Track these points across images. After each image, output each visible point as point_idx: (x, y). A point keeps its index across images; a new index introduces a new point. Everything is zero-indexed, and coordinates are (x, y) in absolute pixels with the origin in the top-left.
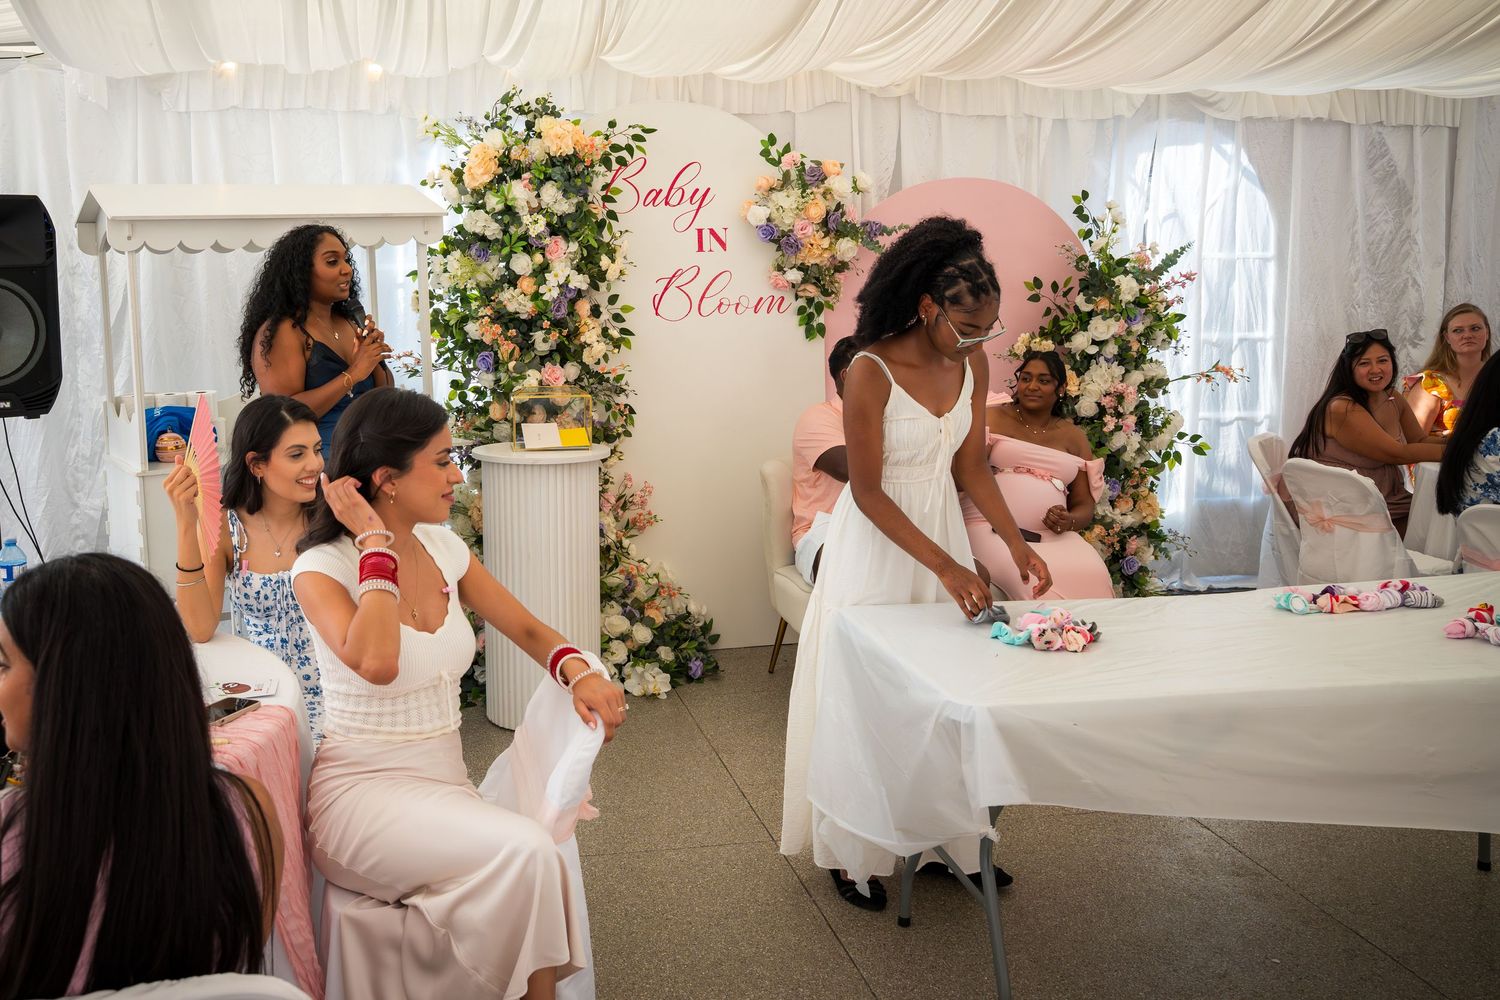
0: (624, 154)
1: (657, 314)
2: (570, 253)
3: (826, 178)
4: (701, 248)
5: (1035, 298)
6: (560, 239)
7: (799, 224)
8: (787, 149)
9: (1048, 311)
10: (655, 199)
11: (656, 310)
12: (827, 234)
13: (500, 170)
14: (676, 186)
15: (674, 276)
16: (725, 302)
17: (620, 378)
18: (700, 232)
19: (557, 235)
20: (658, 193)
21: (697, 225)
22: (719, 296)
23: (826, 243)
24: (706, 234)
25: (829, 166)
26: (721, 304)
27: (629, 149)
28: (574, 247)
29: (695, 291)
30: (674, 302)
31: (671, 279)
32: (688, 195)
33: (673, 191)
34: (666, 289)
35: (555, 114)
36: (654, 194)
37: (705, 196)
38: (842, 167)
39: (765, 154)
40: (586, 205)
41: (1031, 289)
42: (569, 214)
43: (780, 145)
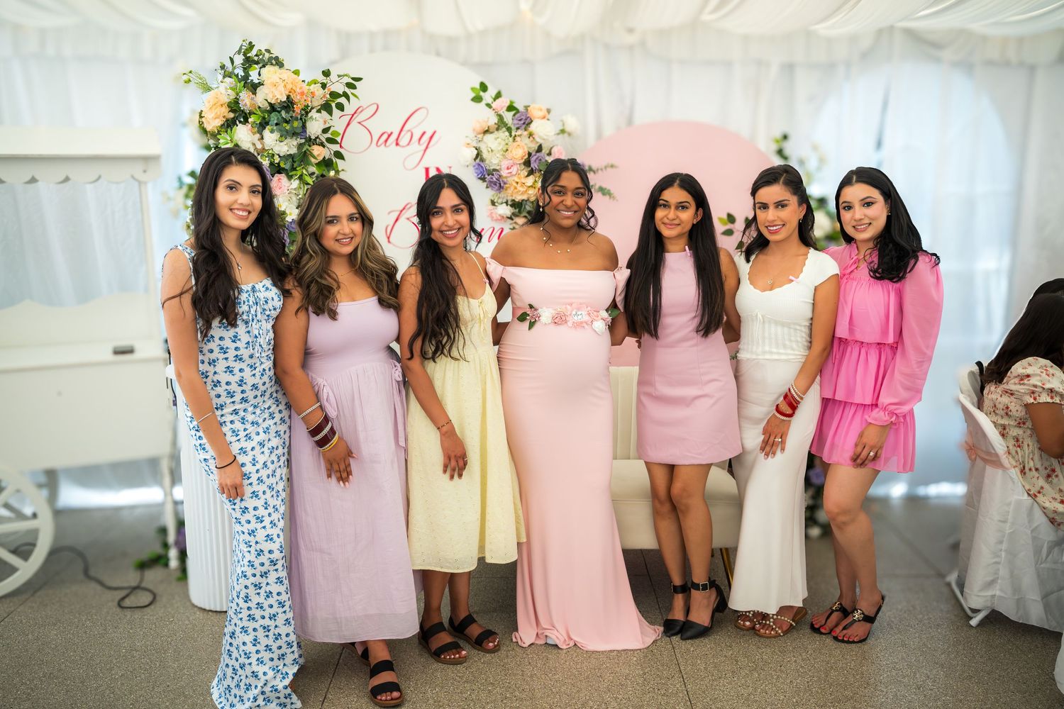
0: (342, 100)
1: (389, 242)
2: (292, 189)
3: (532, 121)
6: (283, 177)
7: (505, 164)
8: (498, 95)
11: (388, 238)
12: (531, 173)
13: (232, 115)
14: (406, 128)
15: (404, 209)
18: (427, 170)
19: (279, 172)
20: (389, 136)
21: (425, 164)
23: (530, 181)
25: (535, 112)
27: (346, 95)
28: (295, 183)
30: (404, 232)
31: (401, 211)
32: (416, 137)
33: (402, 134)
34: (397, 220)
35: (280, 64)
36: (385, 136)
37: (431, 137)
38: (549, 111)
39: (477, 99)
40: (307, 147)
41: (725, 224)
42: (291, 155)
43: (492, 92)
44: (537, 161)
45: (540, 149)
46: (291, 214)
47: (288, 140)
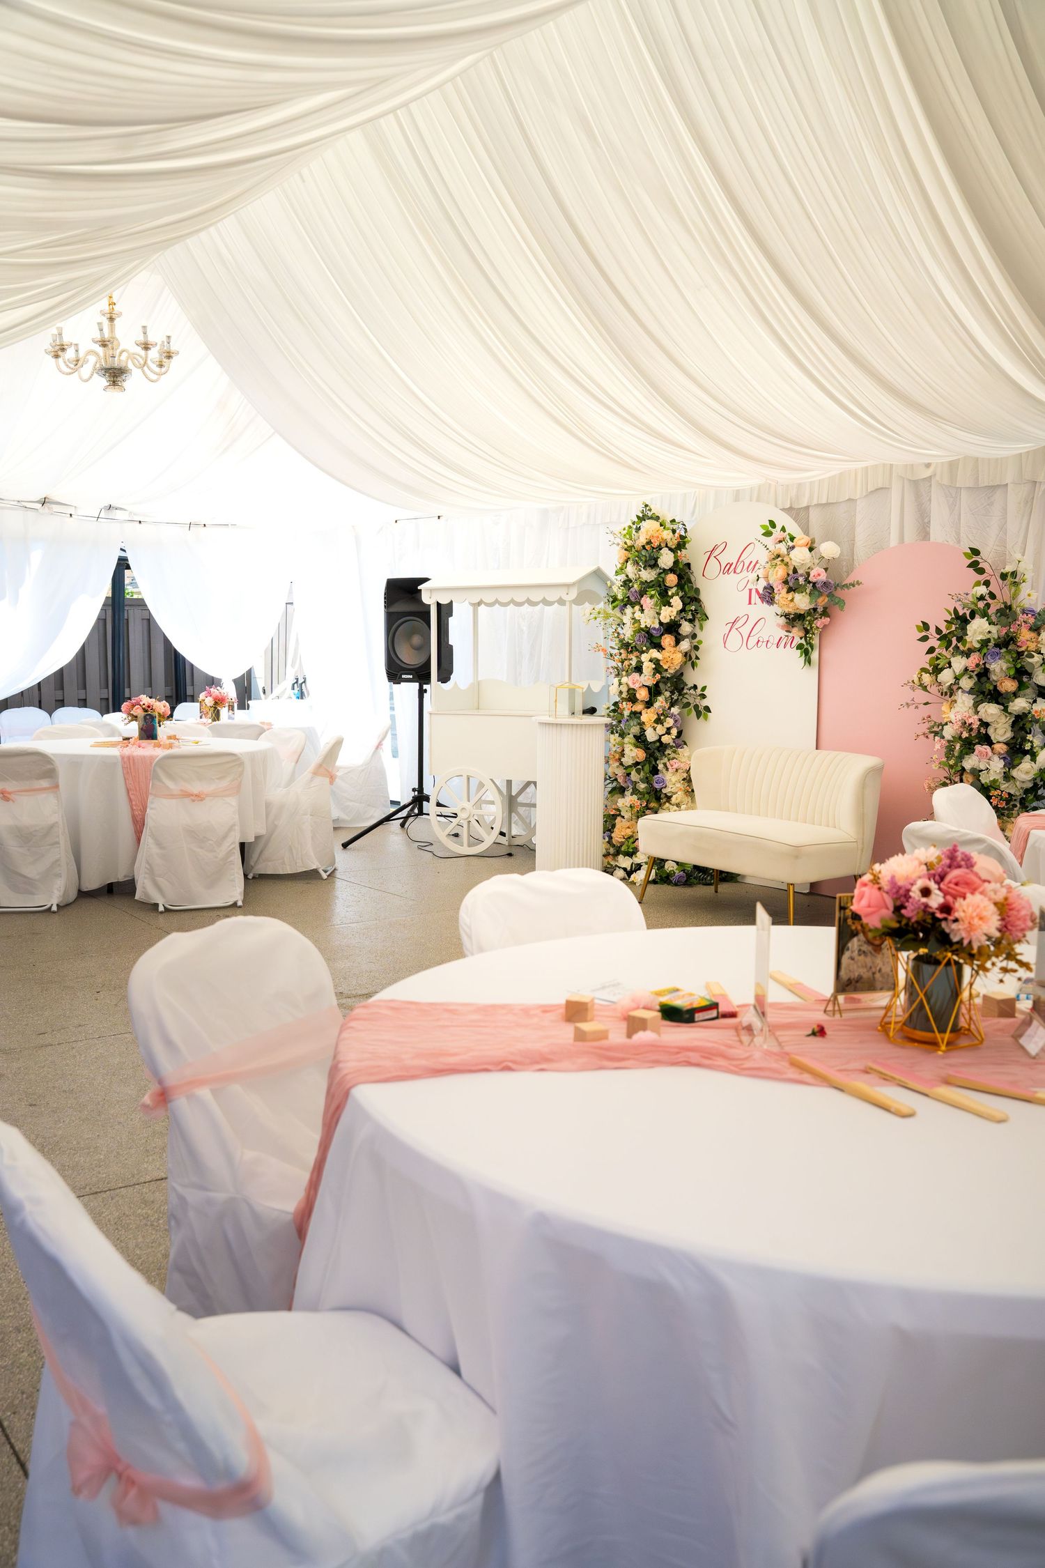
1: (725, 647)
2: (652, 605)
3: (794, 549)
4: (750, 603)
5: (924, 639)
6: (647, 597)
8: (784, 529)
9: (931, 650)
10: (728, 570)
11: (724, 644)
12: (790, 590)
14: (741, 560)
15: (735, 621)
16: (760, 639)
17: (704, 688)
18: (750, 590)
20: (731, 566)
21: (749, 586)
22: (758, 636)
23: (790, 596)
24: (754, 592)
25: (798, 540)
26: (759, 641)
29: (745, 631)
30: (734, 638)
31: (734, 623)
32: (746, 566)
33: (738, 563)
34: (731, 630)
36: (729, 565)
37: (755, 566)
38: (813, 541)
39: (768, 534)
40: (663, 575)
41: (920, 631)
42: (652, 581)
43: (779, 527)
44: (792, 580)
45: (795, 571)
46: (646, 622)
47: (649, 570)
